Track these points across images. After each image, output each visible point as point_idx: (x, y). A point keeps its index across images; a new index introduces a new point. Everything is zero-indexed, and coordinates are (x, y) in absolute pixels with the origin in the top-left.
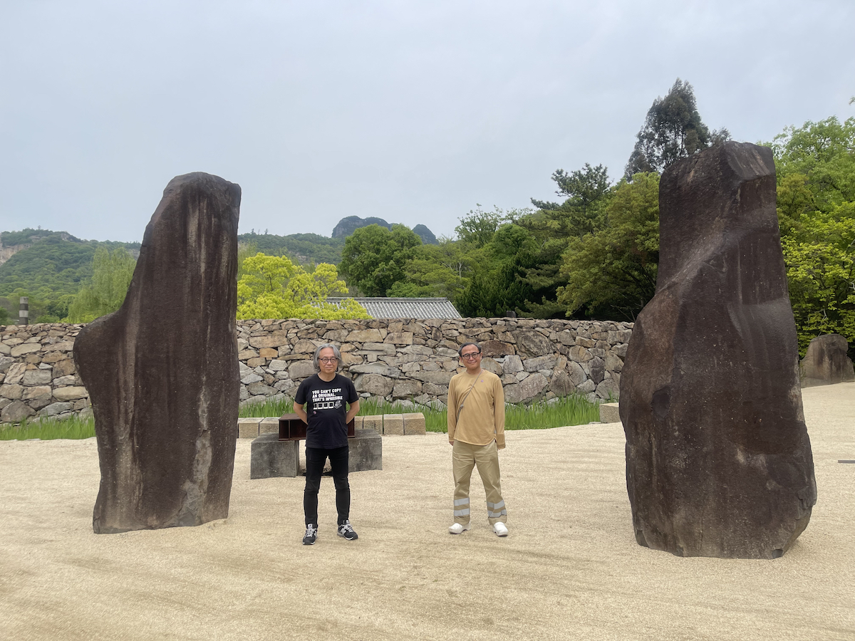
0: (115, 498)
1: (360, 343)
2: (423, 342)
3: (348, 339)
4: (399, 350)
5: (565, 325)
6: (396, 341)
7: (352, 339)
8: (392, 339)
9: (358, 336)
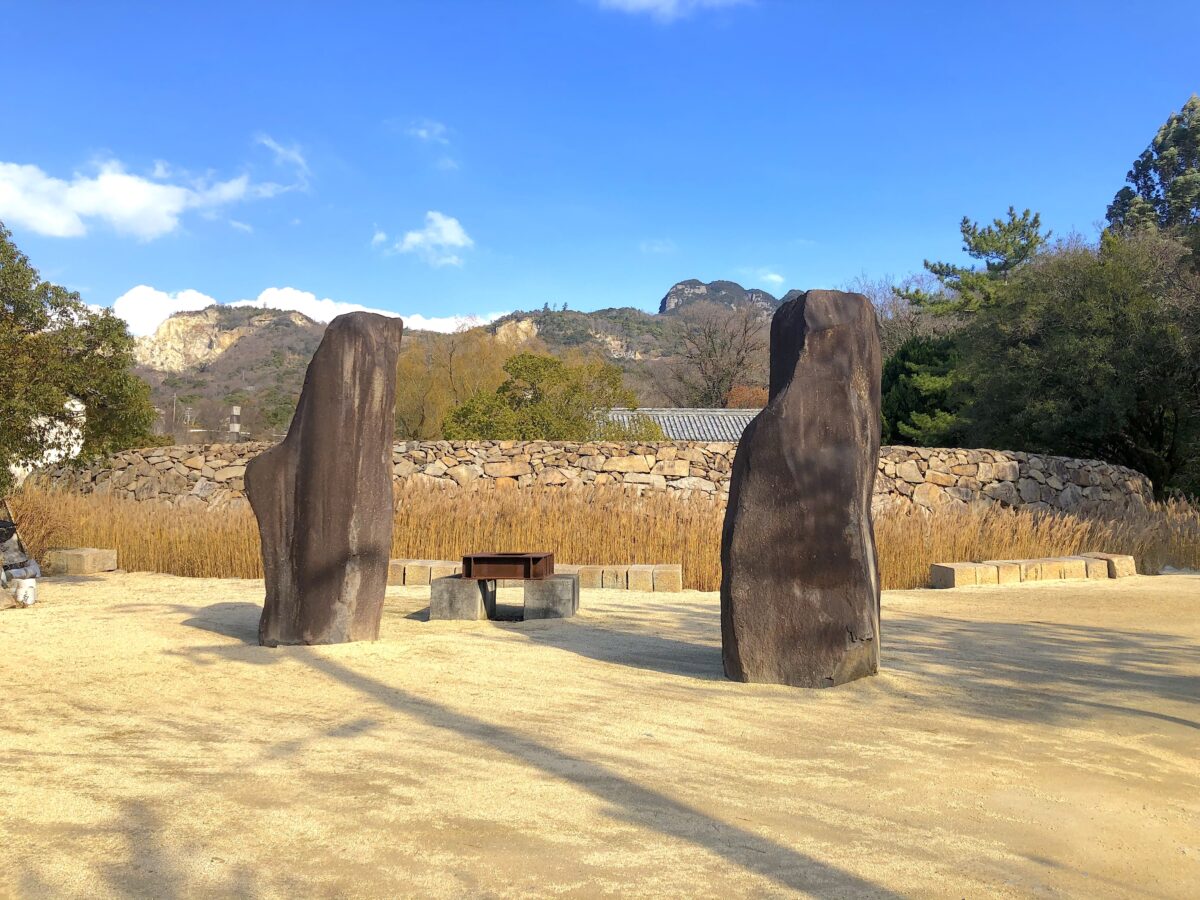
0: (277, 614)
1: (621, 473)
2: (704, 473)
3: (605, 468)
4: (671, 483)
5: (910, 453)
6: (667, 471)
7: (609, 468)
8: (661, 468)
9: (620, 464)
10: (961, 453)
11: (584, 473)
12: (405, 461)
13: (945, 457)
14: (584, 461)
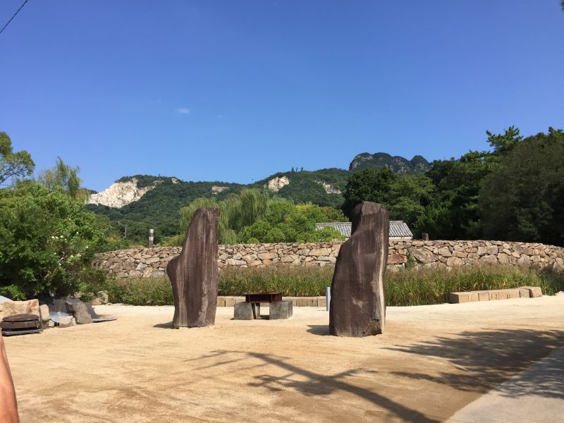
1: (316, 256)
3: (310, 254)
5: (445, 244)
7: (312, 254)
8: (334, 254)
9: (315, 252)
10: (469, 242)
11: (301, 257)
12: (225, 254)
13: (462, 245)
14: (300, 252)
